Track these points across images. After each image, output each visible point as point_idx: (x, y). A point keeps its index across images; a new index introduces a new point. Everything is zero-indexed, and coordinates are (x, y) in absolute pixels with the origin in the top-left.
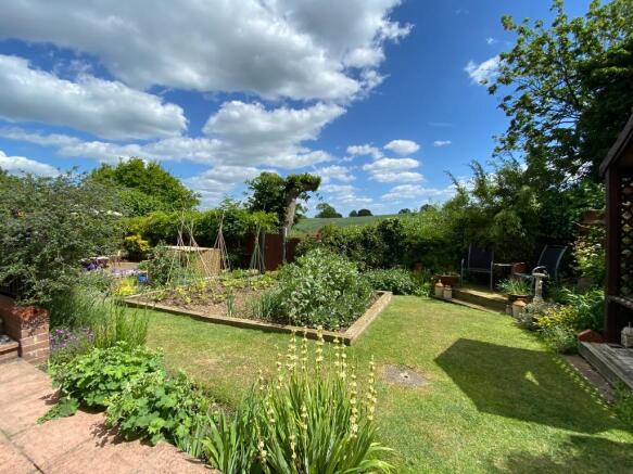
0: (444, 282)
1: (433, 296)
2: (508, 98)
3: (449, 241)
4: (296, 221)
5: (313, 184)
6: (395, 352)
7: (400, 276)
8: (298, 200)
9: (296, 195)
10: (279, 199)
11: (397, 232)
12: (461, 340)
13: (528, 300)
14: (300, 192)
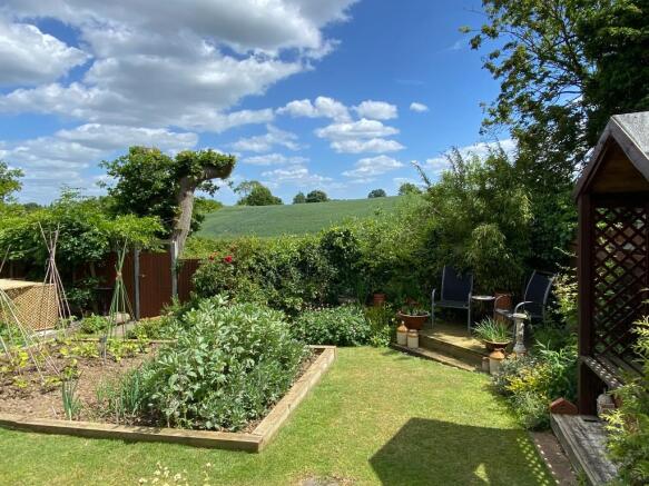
0: (409, 326)
1: (395, 347)
2: (495, 55)
3: (418, 261)
4: (194, 227)
5: (223, 168)
6: (321, 456)
7: (349, 317)
8: (198, 193)
9: (194, 185)
10: (163, 193)
11: (348, 249)
12: (414, 422)
13: (508, 349)
14: (200, 181)
